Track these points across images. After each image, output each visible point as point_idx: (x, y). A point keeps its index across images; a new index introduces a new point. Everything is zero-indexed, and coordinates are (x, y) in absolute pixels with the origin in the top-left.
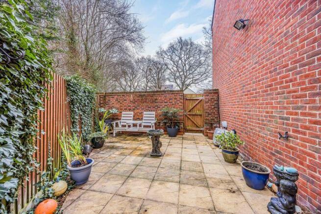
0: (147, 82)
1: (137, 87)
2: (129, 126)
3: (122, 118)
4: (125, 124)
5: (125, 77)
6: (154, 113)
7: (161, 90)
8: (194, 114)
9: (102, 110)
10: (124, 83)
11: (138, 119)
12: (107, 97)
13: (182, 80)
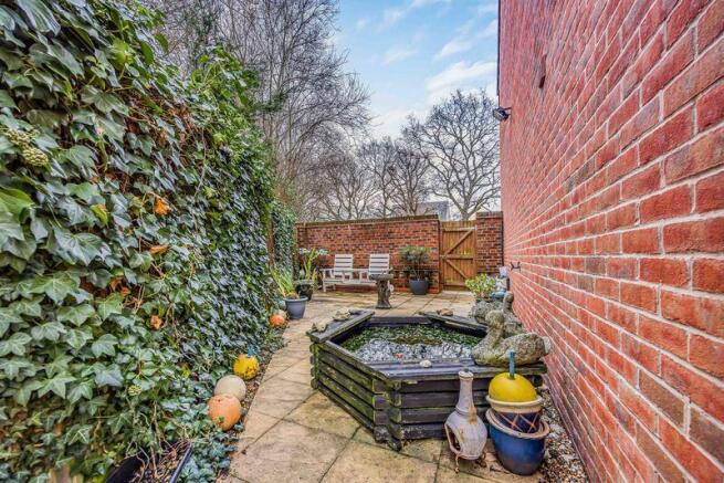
0: (386, 199)
1: (363, 210)
2: (347, 277)
3: (336, 265)
4: (341, 274)
5: (337, 190)
6: (388, 255)
7: (418, 214)
8: (458, 257)
9: (304, 251)
10: (336, 202)
11: (362, 266)
12: (309, 231)
13: (464, 191)
